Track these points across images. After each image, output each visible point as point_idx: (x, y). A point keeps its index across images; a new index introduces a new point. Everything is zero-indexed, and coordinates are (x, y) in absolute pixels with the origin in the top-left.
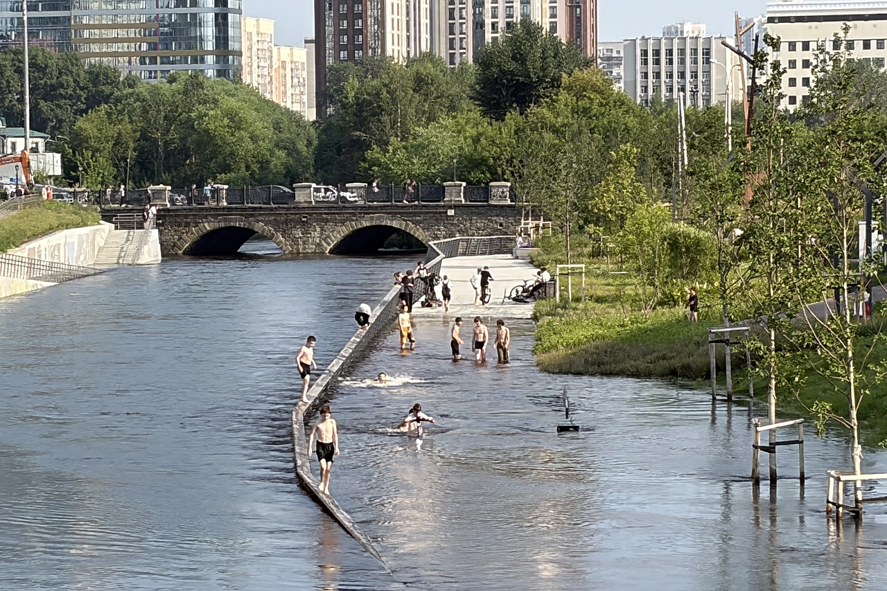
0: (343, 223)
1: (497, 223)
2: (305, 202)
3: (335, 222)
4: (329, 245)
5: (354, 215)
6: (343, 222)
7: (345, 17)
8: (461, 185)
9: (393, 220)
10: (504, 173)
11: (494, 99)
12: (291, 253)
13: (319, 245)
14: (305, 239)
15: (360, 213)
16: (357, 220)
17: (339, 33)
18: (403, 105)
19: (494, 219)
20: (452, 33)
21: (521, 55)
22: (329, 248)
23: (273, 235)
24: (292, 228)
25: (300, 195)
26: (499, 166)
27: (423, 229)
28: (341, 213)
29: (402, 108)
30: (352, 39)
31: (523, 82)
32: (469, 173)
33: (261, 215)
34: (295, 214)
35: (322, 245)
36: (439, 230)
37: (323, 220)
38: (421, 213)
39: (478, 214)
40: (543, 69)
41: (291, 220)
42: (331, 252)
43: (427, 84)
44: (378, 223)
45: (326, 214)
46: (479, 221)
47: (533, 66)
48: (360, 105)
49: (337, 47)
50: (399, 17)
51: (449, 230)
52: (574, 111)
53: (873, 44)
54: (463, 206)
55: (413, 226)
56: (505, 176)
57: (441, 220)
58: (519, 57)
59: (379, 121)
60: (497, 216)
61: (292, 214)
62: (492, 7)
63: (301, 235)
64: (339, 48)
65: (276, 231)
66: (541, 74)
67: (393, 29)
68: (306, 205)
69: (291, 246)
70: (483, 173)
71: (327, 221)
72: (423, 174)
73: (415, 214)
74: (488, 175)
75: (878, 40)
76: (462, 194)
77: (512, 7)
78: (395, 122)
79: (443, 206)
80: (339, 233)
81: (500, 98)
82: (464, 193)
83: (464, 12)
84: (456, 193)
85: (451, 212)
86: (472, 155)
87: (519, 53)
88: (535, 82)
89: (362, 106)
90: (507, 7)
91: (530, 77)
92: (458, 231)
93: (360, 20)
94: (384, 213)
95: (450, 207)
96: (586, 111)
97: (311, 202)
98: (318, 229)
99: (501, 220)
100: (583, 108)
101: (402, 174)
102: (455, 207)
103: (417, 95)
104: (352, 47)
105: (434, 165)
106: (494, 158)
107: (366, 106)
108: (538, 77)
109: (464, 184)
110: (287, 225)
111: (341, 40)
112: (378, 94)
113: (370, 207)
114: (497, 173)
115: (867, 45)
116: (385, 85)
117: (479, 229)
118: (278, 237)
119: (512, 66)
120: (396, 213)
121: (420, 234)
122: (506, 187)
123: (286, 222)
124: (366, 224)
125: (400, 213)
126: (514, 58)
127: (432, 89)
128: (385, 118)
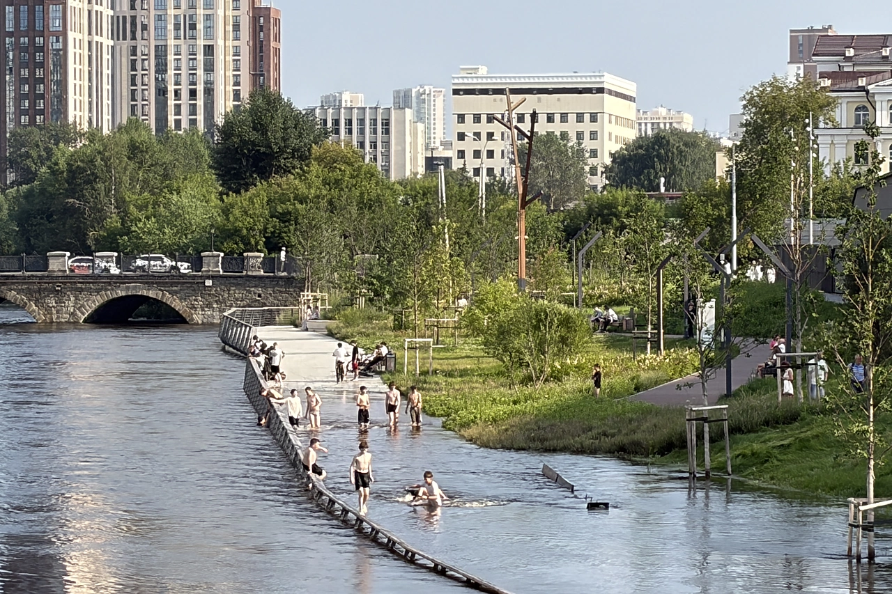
0: (98, 293)
1: (255, 293)
2: (60, 271)
3: (90, 292)
4: (83, 314)
5: (110, 284)
6: (98, 291)
7: (26, 81)
8: (219, 256)
9: (149, 290)
10: (257, 243)
11: (235, 169)
12: (44, 321)
13: (73, 314)
14: (59, 308)
15: (115, 283)
16: (112, 289)
17: (20, 97)
18: (118, 173)
19: (252, 289)
20: (133, 99)
21: (261, 125)
22: (83, 318)
23: (26, 304)
24: (45, 296)
25: (54, 264)
26: (253, 236)
27: (180, 300)
28: (96, 283)
29: (117, 175)
30: (33, 104)
31: (264, 153)
32: (222, 243)
33: (13, 283)
34: (49, 283)
35: (76, 315)
36: (196, 300)
37: (77, 289)
38: (178, 283)
39: (236, 285)
40: (284, 140)
41: (45, 289)
42: (85, 321)
43: (142, 151)
44: (134, 293)
45: (79, 283)
46: (237, 291)
47: (275, 137)
48: (73, 172)
49: (18, 111)
50: (81, 83)
51: (207, 300)
52: (325, 183)
53: (557, 118)
54: (221, 277)
55: (170, 296)
56: (259, 247)
57: (199, 290)
58: (260, 126)
59: (93, 188)
60: (255, 287)
61: (45, 283)
62: (175, 74)
63: (54, 304)
64: (20, 112)
65: (30, 300)
66: (283, 145)
67: (75, 94)
68: (60, 274)
69: (44, 315)
70: (237, 243)
71: (81, 290)
72: (174, 244)
73: (172, 284)
74: (241, 246)
75: (561, 114)
76: (220, 264)
77: (195, 74)
78: (110, 190)
79: (201, 277)
80: (93, 303)
81: (240, 167)
82: (222, 263)
83: (146, 79)
84: (214, 263)
85: (209, 283)
86: (224, 225)
87: (259, 123)
88: (277, 152)
89: (75, 174)
90: (190, 74)
91: (271, 148)
92: (216, 301)
93: (42, 85)
94: (140, 283)
95: (208, 278)
96: (337, 182)
97: (65, 271)
98: (72, 299)
99: (260, 291)
100: (335, 179)
101: (153, 244)
102: (212, 277)
103: (131, 164)
104: (33, 112)
105: (186, 235)
106: (247, 228)
107: (80, 174)
108: (279, 148)
109: (222, 254)
110: (40, 294)
111: (22, 104)
112: (92, 161)
113: (126, 276)
114: (250, 243)
115: (550, 119)
116: (99, 153)
117: (237, 300)
118: (31, 306)
119: (254, 136)
120: (153, 283)
121: (177, 304)
122: (259, 257)
123: (39, 291)
124: (121, 293)
125: (156, 283)
126: (254, 129)
127: (147, 157)
128: (100, 186)
